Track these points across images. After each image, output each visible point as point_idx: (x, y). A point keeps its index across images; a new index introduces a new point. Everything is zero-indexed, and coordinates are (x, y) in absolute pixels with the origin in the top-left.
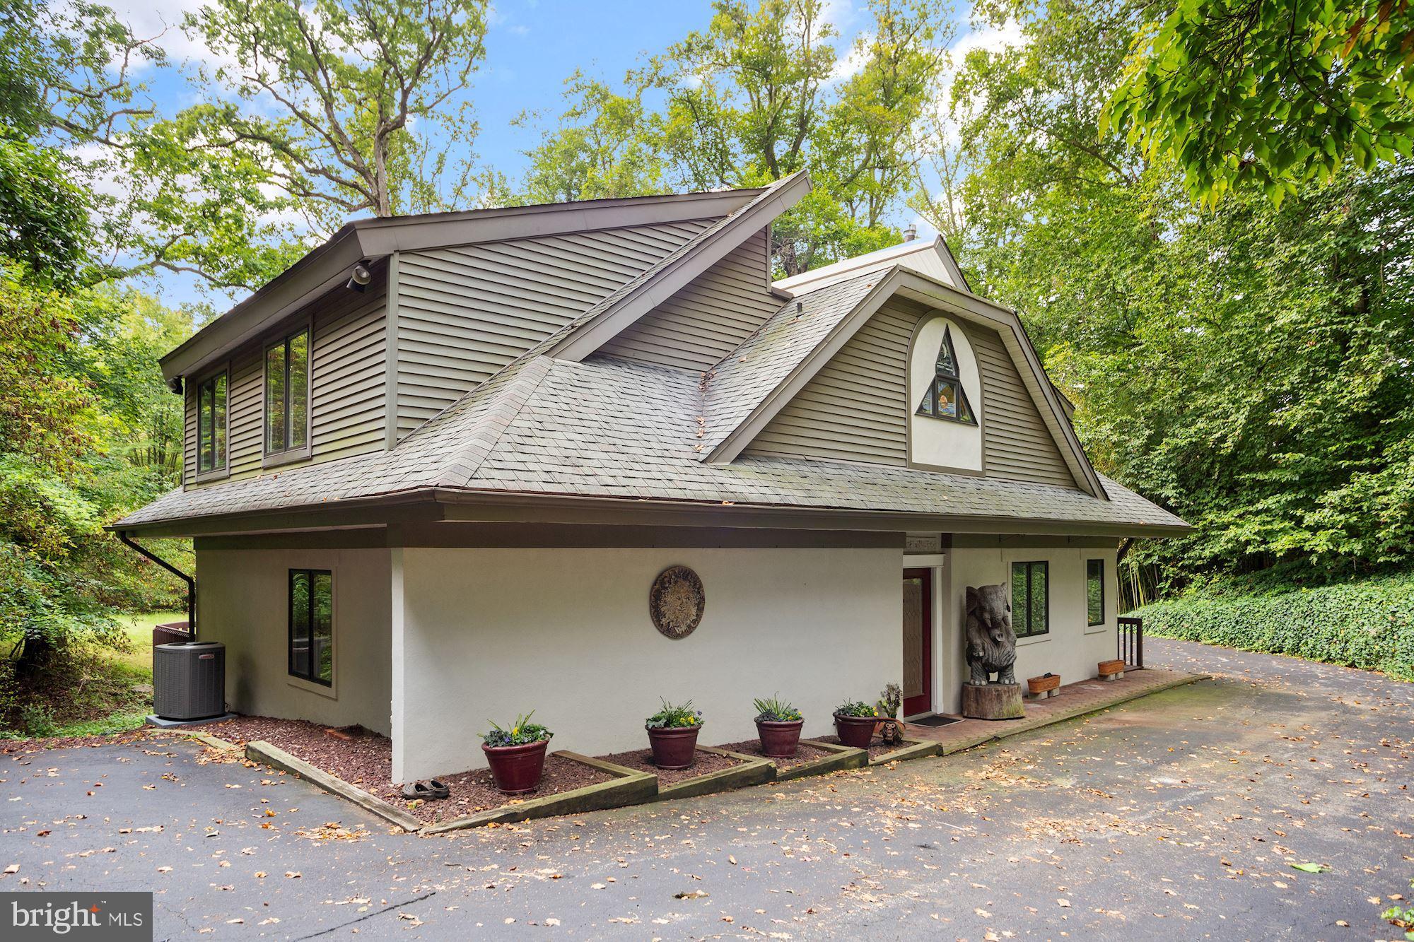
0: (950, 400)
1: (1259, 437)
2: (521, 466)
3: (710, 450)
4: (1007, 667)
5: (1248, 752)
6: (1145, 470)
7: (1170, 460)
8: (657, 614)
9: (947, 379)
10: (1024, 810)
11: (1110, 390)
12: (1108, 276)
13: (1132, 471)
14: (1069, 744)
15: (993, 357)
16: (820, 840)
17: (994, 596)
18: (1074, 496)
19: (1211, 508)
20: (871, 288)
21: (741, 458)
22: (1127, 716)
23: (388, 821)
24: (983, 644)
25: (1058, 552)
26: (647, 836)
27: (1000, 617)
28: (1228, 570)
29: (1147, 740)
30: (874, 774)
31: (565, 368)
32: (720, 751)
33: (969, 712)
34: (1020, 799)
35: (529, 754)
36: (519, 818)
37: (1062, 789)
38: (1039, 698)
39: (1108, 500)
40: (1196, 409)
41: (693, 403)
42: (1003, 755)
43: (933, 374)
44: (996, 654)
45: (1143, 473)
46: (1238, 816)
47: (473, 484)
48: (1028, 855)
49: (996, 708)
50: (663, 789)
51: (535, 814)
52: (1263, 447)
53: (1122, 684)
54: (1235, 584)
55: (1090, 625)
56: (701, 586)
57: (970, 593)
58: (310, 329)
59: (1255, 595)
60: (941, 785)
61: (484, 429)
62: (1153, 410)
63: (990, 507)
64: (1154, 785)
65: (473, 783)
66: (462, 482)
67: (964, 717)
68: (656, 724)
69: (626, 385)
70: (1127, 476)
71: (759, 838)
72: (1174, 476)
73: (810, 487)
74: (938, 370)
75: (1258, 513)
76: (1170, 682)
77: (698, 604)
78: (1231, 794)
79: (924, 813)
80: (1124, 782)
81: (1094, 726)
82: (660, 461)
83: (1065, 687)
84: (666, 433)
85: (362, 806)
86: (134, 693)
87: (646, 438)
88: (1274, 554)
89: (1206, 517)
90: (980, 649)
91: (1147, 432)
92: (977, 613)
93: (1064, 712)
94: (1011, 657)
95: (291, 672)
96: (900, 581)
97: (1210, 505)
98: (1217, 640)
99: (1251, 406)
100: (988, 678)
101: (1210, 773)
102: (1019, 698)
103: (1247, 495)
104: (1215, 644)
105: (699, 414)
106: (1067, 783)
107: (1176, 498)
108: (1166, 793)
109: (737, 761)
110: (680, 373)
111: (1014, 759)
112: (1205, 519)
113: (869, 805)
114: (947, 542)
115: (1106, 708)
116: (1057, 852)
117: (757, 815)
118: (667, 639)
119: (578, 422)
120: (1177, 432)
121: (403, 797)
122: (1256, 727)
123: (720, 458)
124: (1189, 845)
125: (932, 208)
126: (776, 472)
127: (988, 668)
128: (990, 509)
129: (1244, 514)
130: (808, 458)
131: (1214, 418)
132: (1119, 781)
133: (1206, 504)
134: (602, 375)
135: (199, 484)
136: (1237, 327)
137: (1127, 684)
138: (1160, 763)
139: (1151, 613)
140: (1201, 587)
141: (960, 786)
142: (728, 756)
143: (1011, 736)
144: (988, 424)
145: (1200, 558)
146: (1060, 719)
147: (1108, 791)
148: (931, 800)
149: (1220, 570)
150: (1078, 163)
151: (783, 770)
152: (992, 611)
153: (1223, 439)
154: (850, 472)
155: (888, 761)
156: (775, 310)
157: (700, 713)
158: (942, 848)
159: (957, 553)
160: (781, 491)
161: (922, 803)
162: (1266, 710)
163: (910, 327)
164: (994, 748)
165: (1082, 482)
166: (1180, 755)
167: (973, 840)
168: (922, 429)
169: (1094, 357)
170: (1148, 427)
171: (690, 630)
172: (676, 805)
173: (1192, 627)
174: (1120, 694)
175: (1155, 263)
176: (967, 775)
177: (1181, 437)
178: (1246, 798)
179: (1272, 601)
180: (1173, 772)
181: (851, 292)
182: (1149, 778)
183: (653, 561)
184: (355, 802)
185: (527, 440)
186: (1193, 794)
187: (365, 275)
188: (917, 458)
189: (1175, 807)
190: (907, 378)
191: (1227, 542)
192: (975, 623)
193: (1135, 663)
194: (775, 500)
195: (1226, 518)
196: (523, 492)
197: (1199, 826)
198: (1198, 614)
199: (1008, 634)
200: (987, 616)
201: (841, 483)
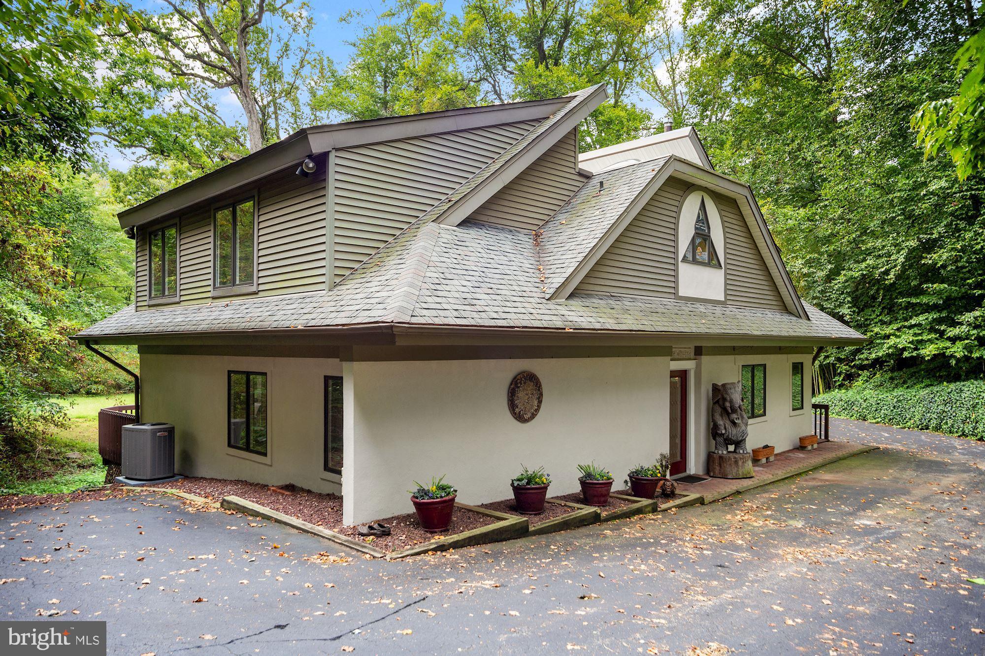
0: (704, 250)
1: (913, 271)
2: (438, 306)
3: (552, 291)
4: (741, 441)
5: (918, 503)
6: (828, 294)
7: (846, 287)
8: (512, 406)
9: (702, 237)
10: (776, 542)
11: (802, 235)
12: (799, 149)
13: (818, 295)
14: (791, 497)
15: (732, 218)
16: (651, 562)
17: (733, 391)
18: (786, 318)
19: (876, 323)
20: (655, 173)
21: (572, 296)
22: (826, 476)
23: (358, 551)
24: (725, 425)
25: (773, 357)
26: (537, 559)
27: (737, 406)
28: (887, 368)
29: (845, 494)
30: (664, 517)
31: (447, 232)
32: (559, 502)
33: (714, 473)
34: (770, 535)
35: (445, 505)
36: (446, 548)
37: (796, 528)
38: (760, 463)
39: (809, 320)
40: (867, 249)
41: (532, 255)
42: (746, 504)
43: (693, 232)
44: (734, 432)
45: (826, 296)
46: (922, 547)
47: (414, 320)
48: (791, 571)
49: (734, 471)
50: (531, 529)
51: (456, 545)
52: (916, 278)
53: (817, 452)
54: (892, 379)
55: (794, 410)
56: (540, 386)
57: (715, 388)
58: (256, 199)
59: (908, 387)
60: (714, 525)
61: (410, 280)
62: (834, 250)
63: (733, 327)
64: (858, 525)
65: (402, 524)
66: (407, 319)
67: (711, 477)
68: (520, 483)
69: (488, 243)
70: (814, 298)
71: (609, 560)
72: (849, 299)
73: (617, 316)
74: (696, 228)
75: (911, 327)
76: (851, 451)
77: (539, 398)
78: (914, 532)
79: (712, 544)
80: (837, 524)
81: (805, 484)
82: (521, 299)
83: (776, 455)
84: (521, 278)
85: (334, 541)
86: (68, 459)
87: (510, 282)
88: (923, 358)
89: (873, 329)
90: (723, 428)
91: (829, 267)
92: (721, 402)
93: (781, 474)
94: (744, 434)
95: (230, 445)
96: (667, 380)
97: (875, 320)
98: (879, 420)
99: (909, 249)
100: (727, 448)
101: (894, 517)
102: (750, 463)
103: (903, 313)
104: (877, 423)
105: (538, 263)
106: (799, 524)
107: (850, 315)
108: (868, 531)
109: (573, 509)
110: (519, 232)
111: (755, 506)
112: (872, 331)
113: (672, 539)
114: (698, 351)
115: (810, 470)
116: (809, 569)
117: (600, 545)
118: (518, 423)
119: (465, 273)
120: (851, 266)
121: (359, 534)
122: (919, 485)
123: (560, 295)
124: (895, 566)
125: (660, 90)
126: (595, 305)
127: (728, 441)
128: (733, 329)
129: (901, 327)
130: (613, 294)
131: (879, 256)
132: (833, 523)
133: (873, 320)
134: (471, 235)
135: (149, 306)
136: (899, 191)
137: (821, 452)
138: (858, 510)
139: (829, 399)
140: (867, 381)
141: (726, 525)
142: (565, 505)
143: (748, 490)
144: (729, 266)
145: (867, 359)
146: (779, 478)
147: (828, 530)
148: (710, 535)
149: (881, 369)
150: (777, 61)
151: (604, 514)
152: (731, 402)
153: (887, 272)
154: (640, 304)
155: (670, 508)
156: (580, 185)
157: (548, 475)
158: (733, 567)
159: (705, 359)
160: (600, 320)
161: (705, 537)
162: (923, 472)
163: (678, 198)
164: (738, 499)
165: (791, 307)
166: (871, 505)
167: (751, 562)
168: (686, 271)
169: (789, 210)
170: (830, 262)
171: (533, 416)
172: (543, 540)
173: (861, 410)
174: (817, 460)
175: (837, 140)
176: (727, 518)
177: (856, 271)
178: (925, 535)
179: (921, 392)
180: (869, 517)
181: (639, 174)
182: (853, 520)
183: (511, 367)
184: (327, 538)
185: (438, 287)
186: (887, 531)
187: (311, 165)
188: (682, 292)
189: (878, 541)
190: (676, 235)
191: (889, 348)
192: (718, 410)
193: (823, 437)
194: (598, 326)
195: (888, 330)
196: (444, 325)
197: (897, 553)
198: (865, 401)
199: (742, 417)
200: (728, 404)
201: (636, 313)
